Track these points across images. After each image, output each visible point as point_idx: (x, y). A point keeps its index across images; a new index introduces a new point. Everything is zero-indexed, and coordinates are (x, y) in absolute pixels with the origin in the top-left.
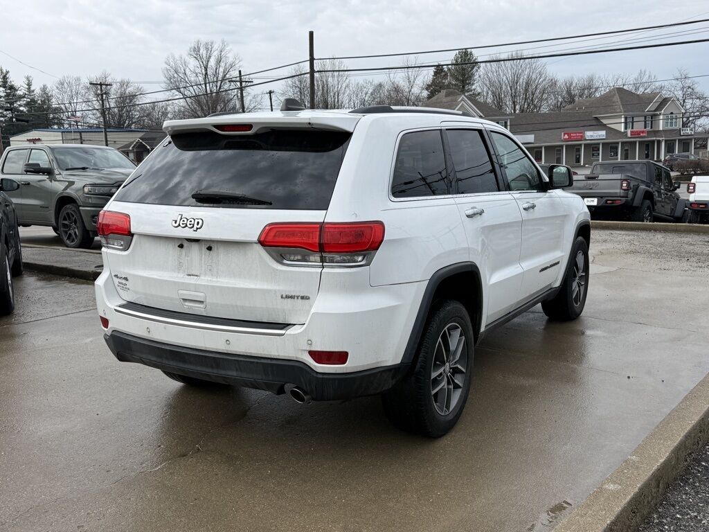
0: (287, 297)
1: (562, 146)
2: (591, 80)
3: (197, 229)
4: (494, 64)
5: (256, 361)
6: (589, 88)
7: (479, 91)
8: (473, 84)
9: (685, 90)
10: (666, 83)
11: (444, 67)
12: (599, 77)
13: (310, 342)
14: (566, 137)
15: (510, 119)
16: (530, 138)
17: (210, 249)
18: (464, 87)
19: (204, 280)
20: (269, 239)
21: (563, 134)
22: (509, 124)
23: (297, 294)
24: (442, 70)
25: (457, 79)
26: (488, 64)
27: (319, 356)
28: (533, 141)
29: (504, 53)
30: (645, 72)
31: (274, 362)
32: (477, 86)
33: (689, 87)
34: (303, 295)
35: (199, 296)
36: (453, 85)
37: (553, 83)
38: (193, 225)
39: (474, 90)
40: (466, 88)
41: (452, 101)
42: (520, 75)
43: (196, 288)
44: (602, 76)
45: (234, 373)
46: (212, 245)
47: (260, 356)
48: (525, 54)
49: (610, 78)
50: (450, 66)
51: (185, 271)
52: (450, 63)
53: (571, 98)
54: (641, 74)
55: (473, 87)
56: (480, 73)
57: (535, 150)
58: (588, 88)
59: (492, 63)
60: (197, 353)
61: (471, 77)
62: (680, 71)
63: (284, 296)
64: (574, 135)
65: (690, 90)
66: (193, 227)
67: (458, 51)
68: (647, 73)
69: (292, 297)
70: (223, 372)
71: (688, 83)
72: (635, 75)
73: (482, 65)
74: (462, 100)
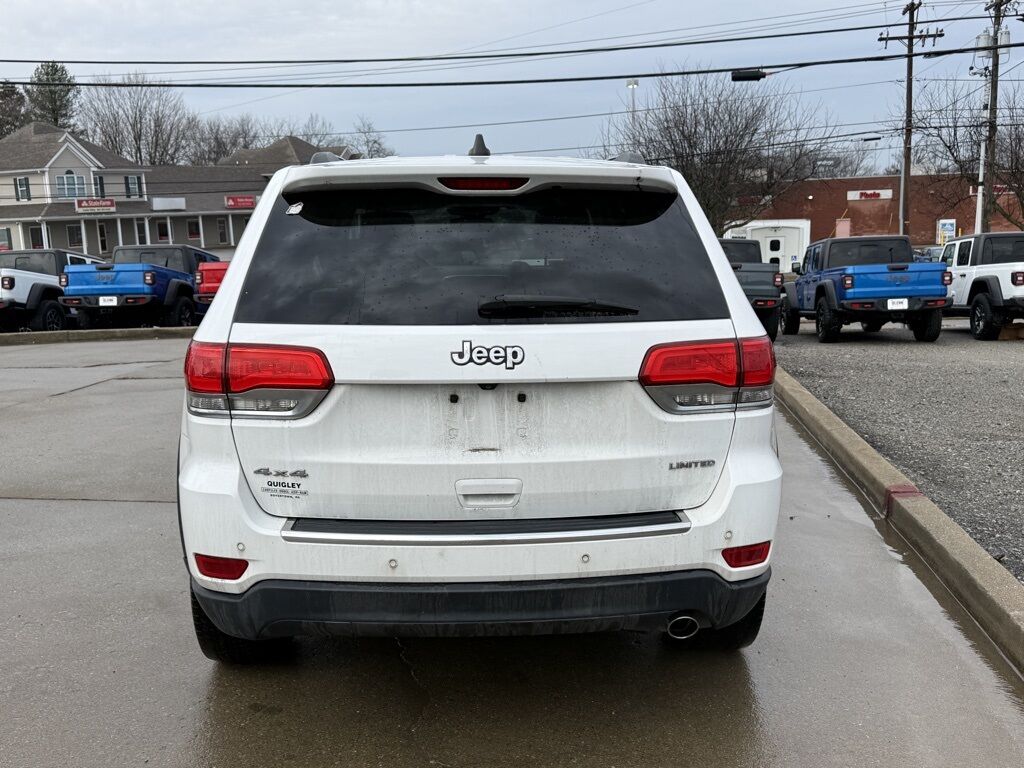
0: (681, 466)
1: (226, 216)
2: (244, 122)
3: (514, 364)
4: (102, 91)
5: (637, 582)
6: (245, 134)
7: (82, 128)
8: (71, 117)
9: (370, 144)
10: (346, 136)
11: (16, 86)
12: (256, 120)
13: (729, 535)
14: (231, 203)
15: (145, 173)
16: (180, 203)
17: (522, 398)
18: (56, 120)
19: (514, 456)
20: (657, 371)
21: (226, 199)
22: (144, 181)
23: (696, 460)
24: (13, 91)
25: (43, 108)
26: (92, 88)
27: (735, 556)
28: (183, 207)
29: (117, 74)
30: (317, 116)
31: (668, 578)
32: (76, 121)
33: (375, 142)
34: (703, 459)
35: (508, 484)
36: (35, 114)
37: (192, 123)
38: (505, 357)
39: (74, 125)
40: (61, 121)
41: (49, 141)
42: (145, 108)
43: (502, 471)
44: (261, 118)
45: (588, 611)
46: (526, 391)
47: (641, 572)
48: (150, 79)
49: (272, 122)
50: (29, 87)
51: (463, 445)
52: (28, 81)
53: (220, 148)
54: (313, 120)
55: (72, 121)
56: (80, 99)
57: (188, 220)
58: (243, 133)
59: (99, 88)
60: (518, 589)
61: (66, 105)
62: (362, 119)
63: (674, 466)
64: (242, 200)
65: (376, 145)
66: (505, 361)
67: (40, 64)
68: (320, 119)
69: (689, 465)
70: (565, 614)
71: (373, 136)
72: (306, 120)
73: (84, 89)
74: (66, 140)
